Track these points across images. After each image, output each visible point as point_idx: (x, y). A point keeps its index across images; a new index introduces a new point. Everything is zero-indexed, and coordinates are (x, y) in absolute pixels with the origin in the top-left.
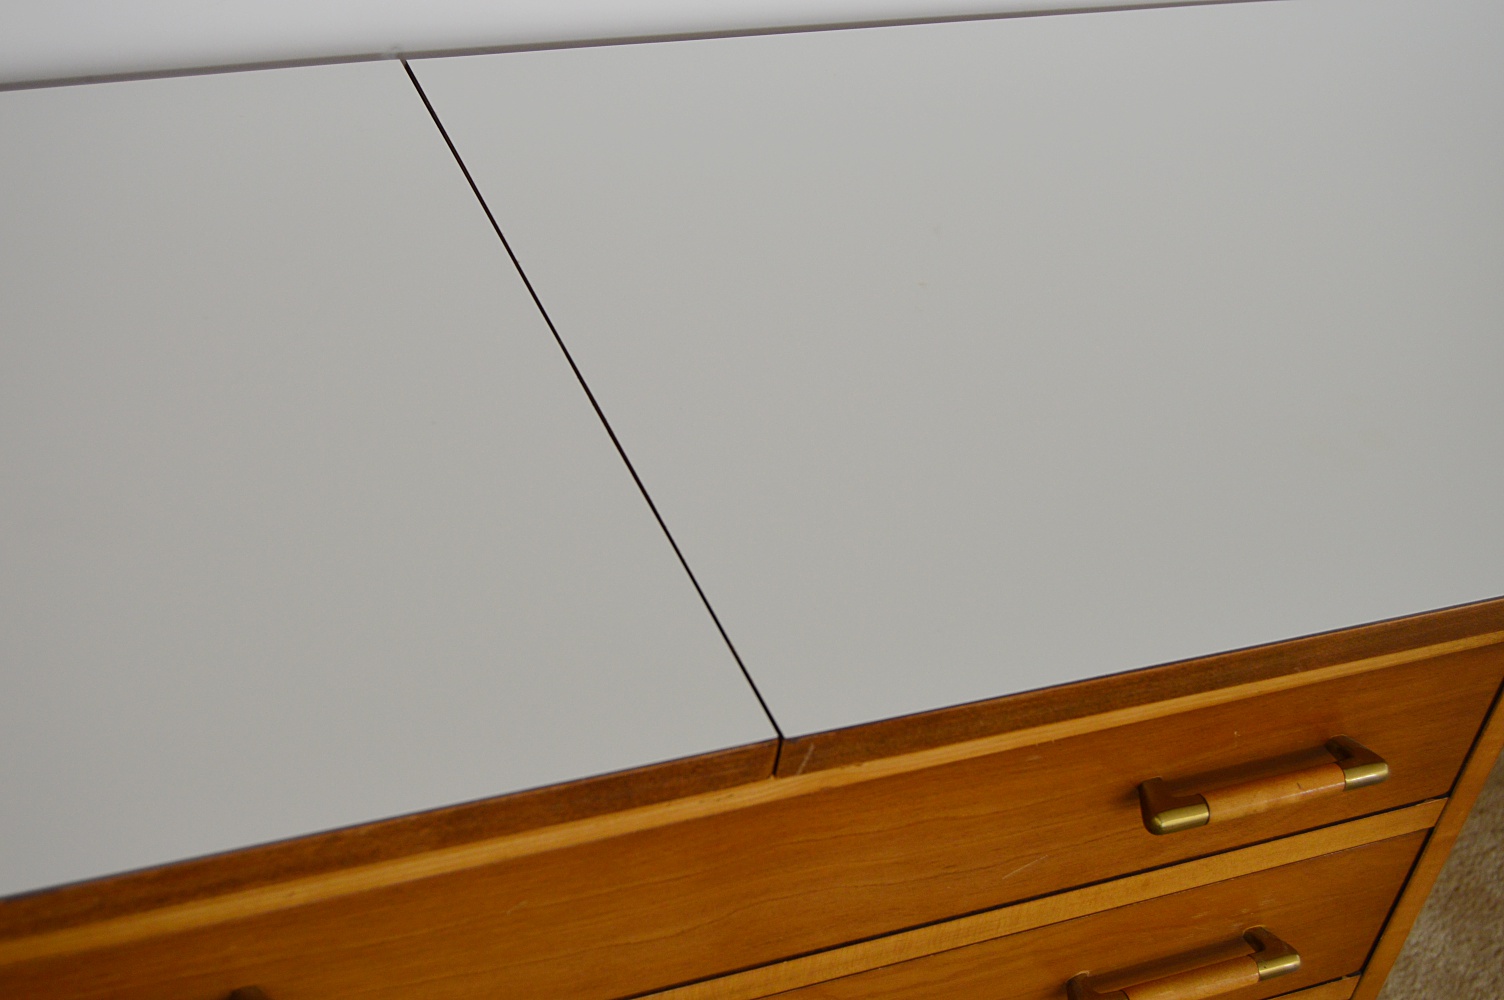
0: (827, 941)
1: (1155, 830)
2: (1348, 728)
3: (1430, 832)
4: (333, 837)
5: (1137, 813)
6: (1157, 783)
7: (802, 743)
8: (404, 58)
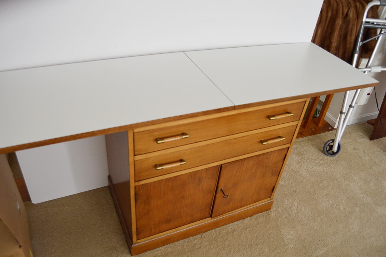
0: (237, 132)
1: (270, 120)
2: (289, 111)
3: (297, 125)
4: (194, 114)
5: (268, 119)
6: (270, 116)
7: (237, 106)
8: (183, 52)
